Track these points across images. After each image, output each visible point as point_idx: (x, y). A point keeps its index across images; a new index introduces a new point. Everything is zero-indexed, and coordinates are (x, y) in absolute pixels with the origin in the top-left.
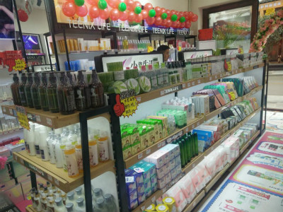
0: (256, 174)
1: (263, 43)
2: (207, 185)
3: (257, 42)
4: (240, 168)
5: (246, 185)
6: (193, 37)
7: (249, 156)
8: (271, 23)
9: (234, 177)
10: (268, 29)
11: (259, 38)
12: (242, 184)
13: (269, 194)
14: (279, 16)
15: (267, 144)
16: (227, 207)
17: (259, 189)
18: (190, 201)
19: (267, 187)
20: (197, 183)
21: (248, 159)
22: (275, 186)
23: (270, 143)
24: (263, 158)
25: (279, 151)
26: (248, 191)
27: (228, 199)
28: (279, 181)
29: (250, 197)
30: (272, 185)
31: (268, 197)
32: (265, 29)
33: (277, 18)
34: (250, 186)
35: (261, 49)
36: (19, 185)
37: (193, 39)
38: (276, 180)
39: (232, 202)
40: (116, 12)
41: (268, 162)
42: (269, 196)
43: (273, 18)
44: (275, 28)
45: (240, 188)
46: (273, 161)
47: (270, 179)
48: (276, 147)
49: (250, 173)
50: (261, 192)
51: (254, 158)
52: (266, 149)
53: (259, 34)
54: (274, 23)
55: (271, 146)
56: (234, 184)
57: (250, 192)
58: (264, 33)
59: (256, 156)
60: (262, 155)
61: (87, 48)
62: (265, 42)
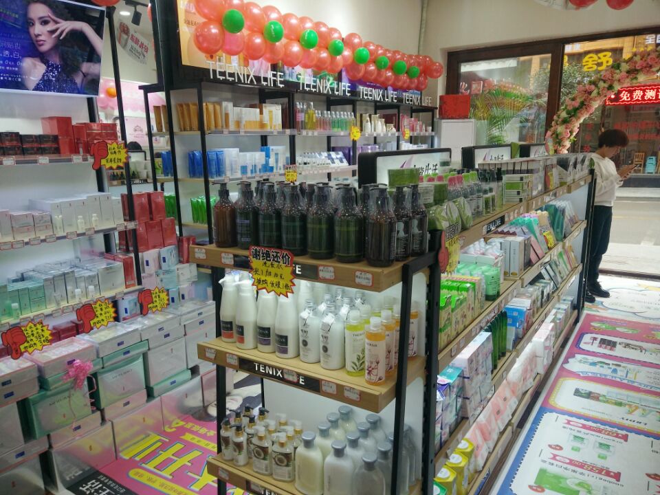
0: (589, 395)
1: (571, 132)
2: (513, 415)
3: (560, 129)
4: (558, 385)
5: (579, 416)
6: (430, 110)
7: (566, 361)
8: (590, 93)
9: (552, 401)
10: (582, 104)
11: (565, 122)
12: (571, 414)
13: (624, 432)
14: (605, 82)
15: (595, 339)
16: (554, 457)
17: (604, 423)
18: (492, 446)
19: (617, 420)
20: (498, 412)
21: (567, 366)
22: (630, 417)
23: (600, 337)
24: (594, 364)
25: (619, 351)
26: (584, 427)
27: (553, 443)
28: (637, 408)
29: (592, 438)
30: (626, 417)
31: (625, 438)
32: (577, 104)
33: (601, 84)
34: (587, 418)
35: (568, 144)
36: (108, 425)
37: (430, 114)
38: (630, 406)
39: (561, 448)
40: (296, 48)
41: (606, 372)
42: (627, 436)
43: (594, 83)
44: (596, 105)
45: (569, 422)
46: (615, 371)
47: (620, 404)
48: (612, 345)
49: (577, 393)
50: (609, 429)
51: (576, 364)
52: (595, 348)
53: (564, 115)
54: (594, 94)
55: (603, 342)
56: (554, 415)
57: (589, 428)
58: (574, 113)
59: (580, 361)
60: (591, 359)
61: (238, 123)
62: (576, 130)
